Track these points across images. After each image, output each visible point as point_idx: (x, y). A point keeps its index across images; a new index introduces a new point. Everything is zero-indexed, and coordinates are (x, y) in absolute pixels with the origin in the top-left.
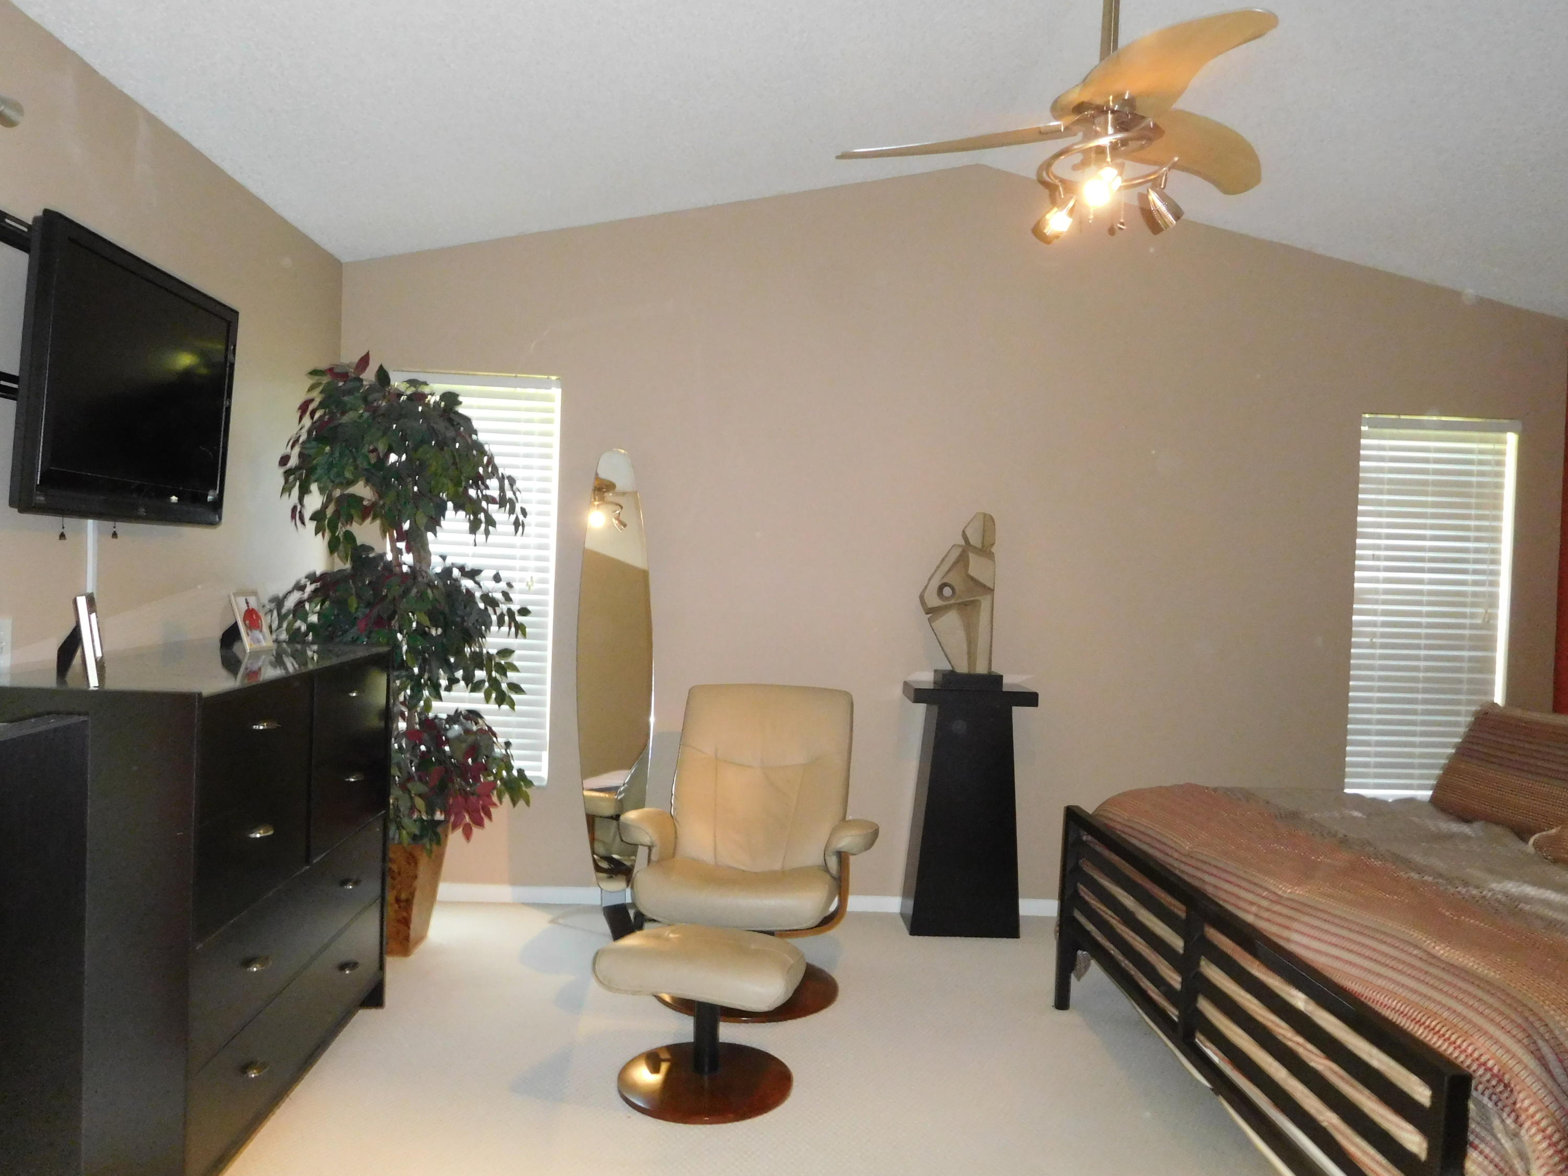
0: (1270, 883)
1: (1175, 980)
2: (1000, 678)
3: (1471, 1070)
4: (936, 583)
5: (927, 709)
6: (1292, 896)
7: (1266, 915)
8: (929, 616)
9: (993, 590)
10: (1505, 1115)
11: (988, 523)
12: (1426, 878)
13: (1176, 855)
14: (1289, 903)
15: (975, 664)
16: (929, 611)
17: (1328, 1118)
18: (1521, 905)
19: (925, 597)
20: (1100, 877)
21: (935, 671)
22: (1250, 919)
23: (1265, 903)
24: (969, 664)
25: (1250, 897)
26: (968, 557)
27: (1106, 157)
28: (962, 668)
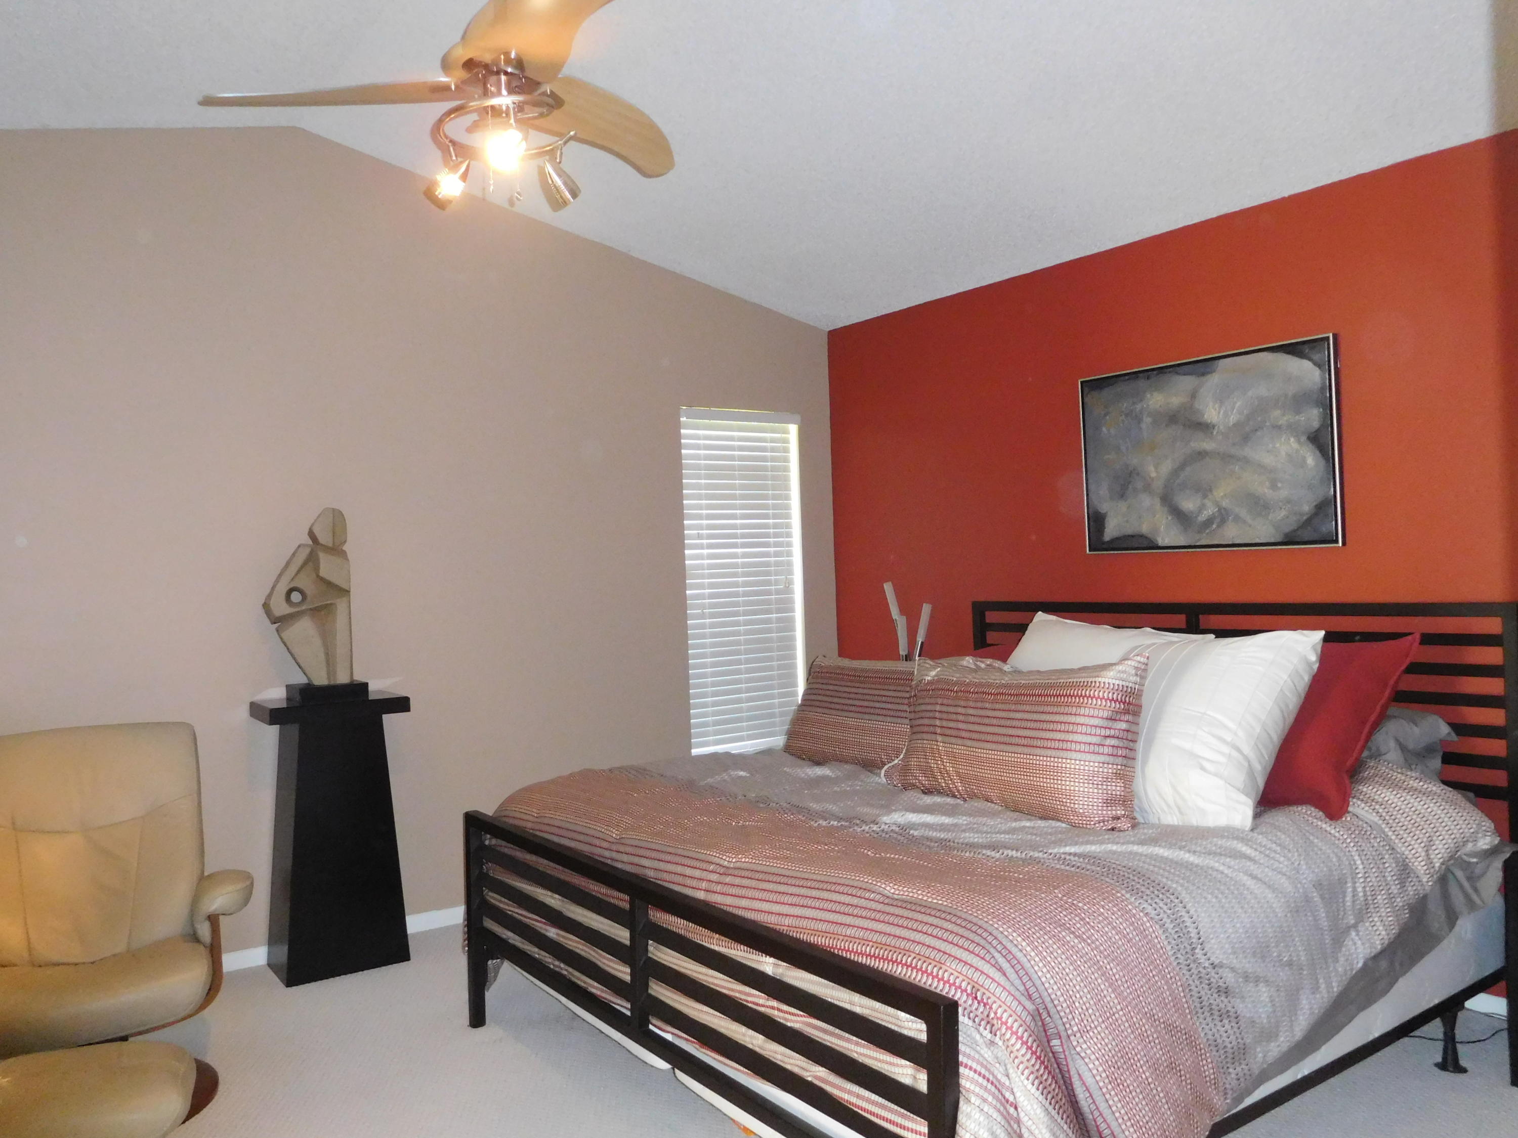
0: (714, 855)
1: (623, 972)
2: (365, 685)
3: (956, 998)
4: (283, 588)
5: (280, 730)
6: (738, 865)
7: (719, 888)
8: (277, 625)
9: (348, 592)
10: (981, 1029)
11: (337, 520)
12: (832, 823)
13: (605, 845)
14: (736, 872)
15: (335, 673)
16: (274, 620)
17: (815, 1073)
18: (912, 832)
19: (271, 605)
20: (513, 880)
21: (287, 686)
22: (701, 895)
23: (714, 877)
24: (328, 673)
25: (697, 873)
26: (317, 555)
27: (510, 120)
28: (321, 679)
